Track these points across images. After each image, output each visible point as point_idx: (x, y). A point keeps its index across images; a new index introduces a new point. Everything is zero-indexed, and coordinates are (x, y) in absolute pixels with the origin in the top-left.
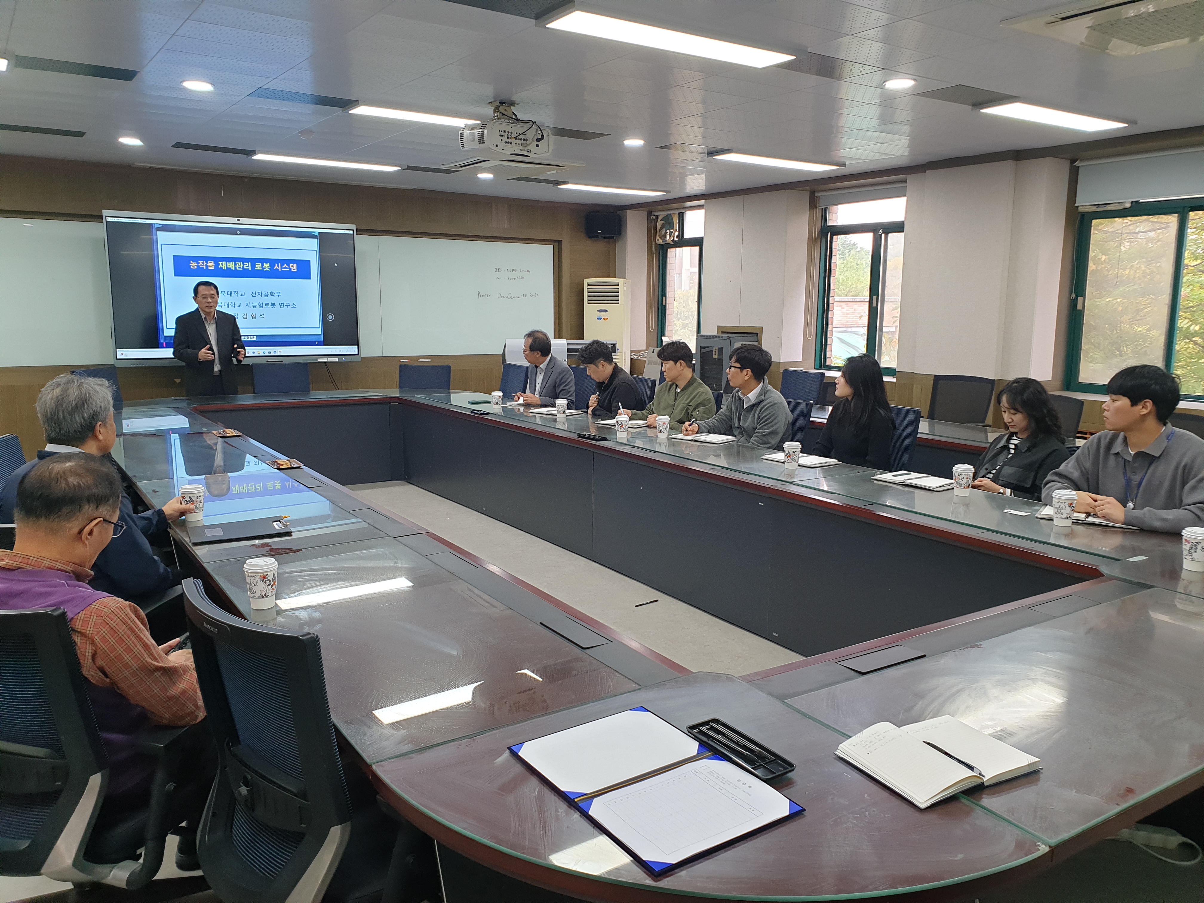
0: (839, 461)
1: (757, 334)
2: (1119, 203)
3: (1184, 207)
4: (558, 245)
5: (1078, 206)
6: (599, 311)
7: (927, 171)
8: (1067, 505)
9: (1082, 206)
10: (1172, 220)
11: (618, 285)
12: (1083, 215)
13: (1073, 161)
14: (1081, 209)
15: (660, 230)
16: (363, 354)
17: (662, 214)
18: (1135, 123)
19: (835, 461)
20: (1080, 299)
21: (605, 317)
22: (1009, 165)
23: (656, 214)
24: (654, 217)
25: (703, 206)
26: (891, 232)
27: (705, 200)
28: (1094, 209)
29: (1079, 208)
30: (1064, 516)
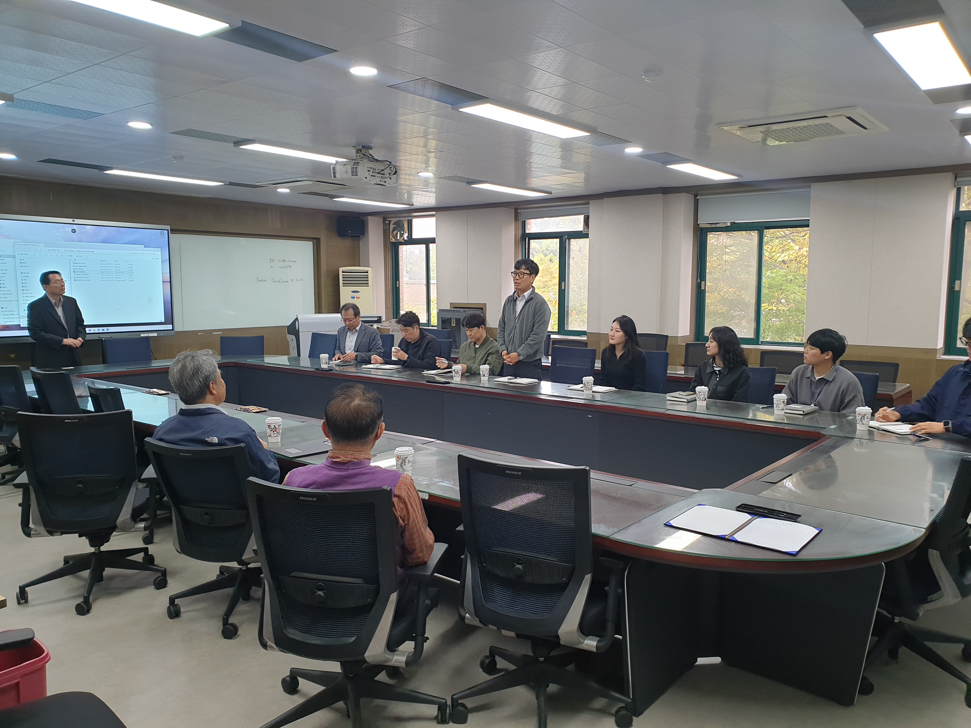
0: (616, 388)
1: (482, 308)
2: (723, 223)
3: (761, 227)
4: (317, 242)
5: (699, 224)
6: (352, 292)
7: (604, 199)
8: (781, 402)
9: (702, 224)
10: (755, 235)
11: (367, 272)
12: (702, 229)
13: (696, 196)
14: (701, 226)
15: (393, 231)
16: (176, 329)
17: (394, 220)
18: (742, 176)
19: (614, 389)
20: (703, 283)
21: (358, 296)
22: (660, 197)
23: (390, 219)
24: (388, 222)
25: (434, 215)
26: (572, 238)
27: (436, 212)
28: (709, 226)
29: (700, 225)
30: (780, 409)
